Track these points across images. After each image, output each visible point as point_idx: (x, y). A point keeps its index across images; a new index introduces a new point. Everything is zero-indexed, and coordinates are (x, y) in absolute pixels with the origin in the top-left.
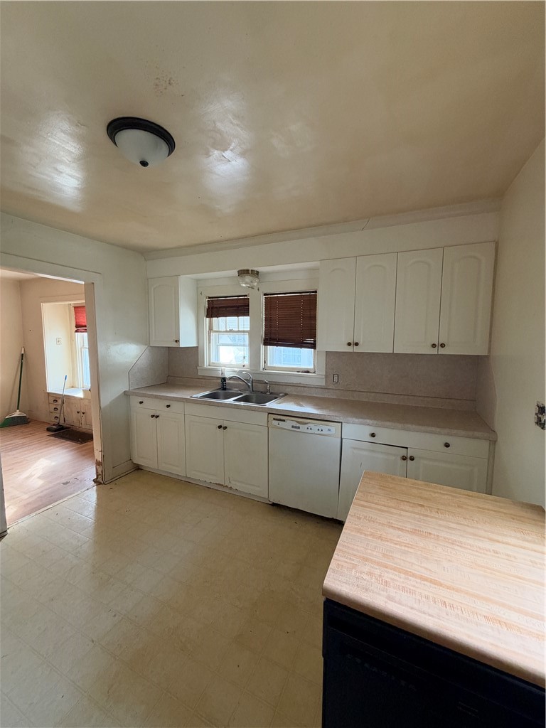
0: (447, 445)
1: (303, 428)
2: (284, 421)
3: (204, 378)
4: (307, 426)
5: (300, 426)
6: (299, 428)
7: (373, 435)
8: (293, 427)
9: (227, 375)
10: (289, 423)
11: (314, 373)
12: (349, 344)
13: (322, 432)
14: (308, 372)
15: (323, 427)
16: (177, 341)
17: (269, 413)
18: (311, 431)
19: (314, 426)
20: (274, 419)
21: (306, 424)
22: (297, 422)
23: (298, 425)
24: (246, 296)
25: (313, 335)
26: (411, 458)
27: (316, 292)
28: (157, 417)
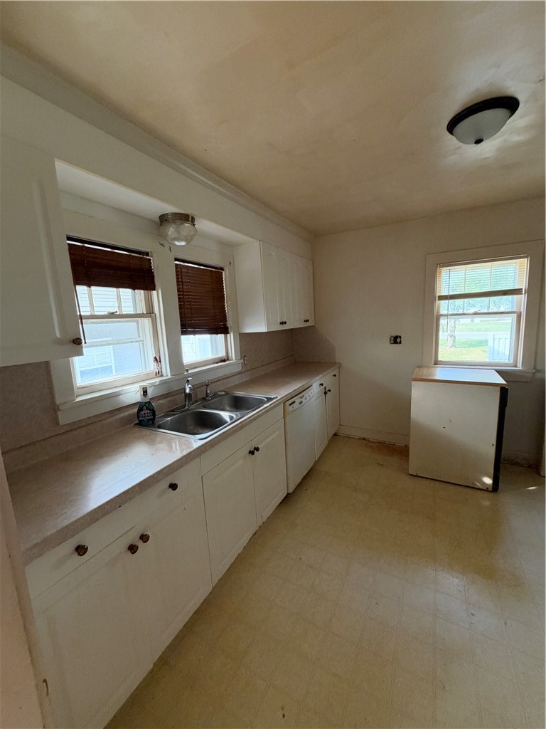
0: (335, 375)
1: (304, 401)
2: (295, 402)
3: (74, 426)
5: (302, 400)
7: (322, 384)
8: (300, 403)
11: (228, 360)
12: (281, 323)
16: (77, 342)
17: (284, 403)
19: (307, 395)
20: (290, 405)
21: (303, 396)
22: (300, 397)
24: (147, 254)
25: (224, 318)
26: (330, 391)
27: (222, 269)
28: (144, 538)
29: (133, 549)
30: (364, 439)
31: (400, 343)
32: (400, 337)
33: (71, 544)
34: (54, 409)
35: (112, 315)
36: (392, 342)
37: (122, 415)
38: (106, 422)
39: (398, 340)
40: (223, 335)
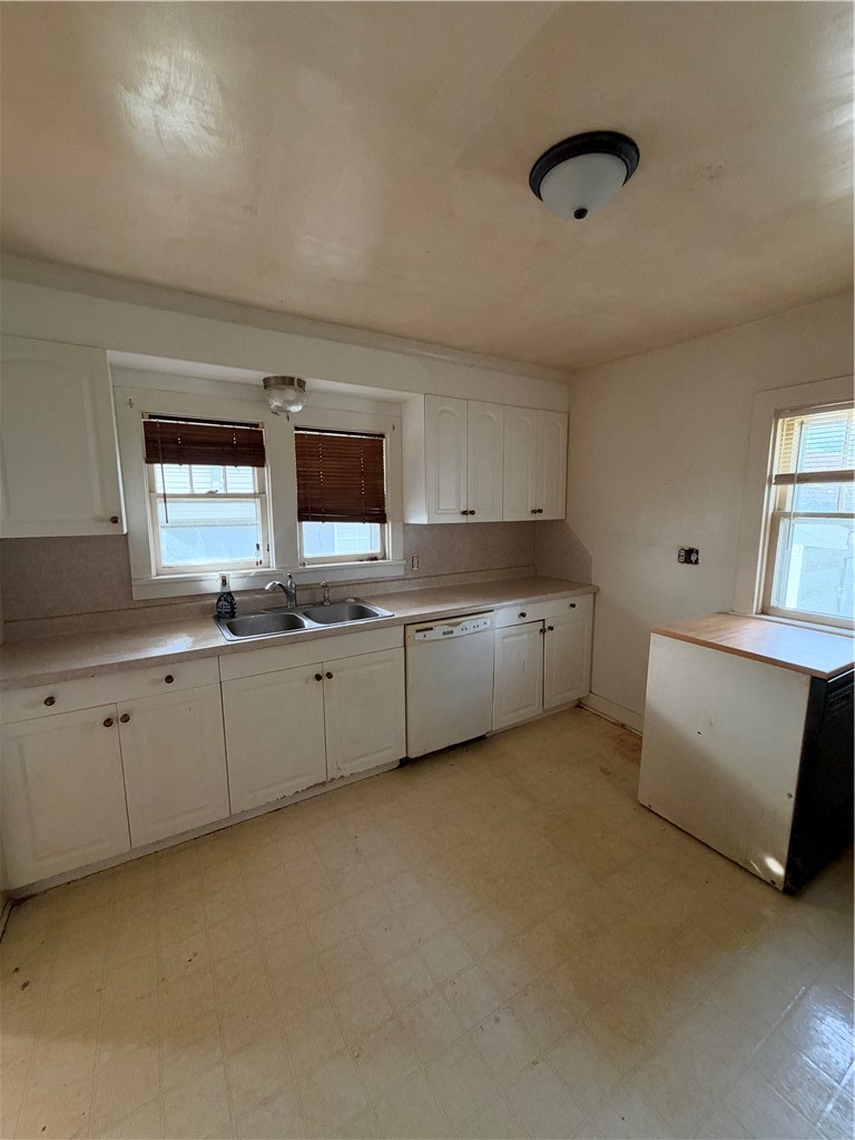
0: (573, 606)
1: (457, 631)
2: (431, 629)
3: (149, 604)
4: (461, 626)
5: (452, 628)
6: (452, 632)
7: (523, 615)
8: (444, 634)
9: (234, 586)
10: (438, 631)
11: (384, 558)
12: (464, 513)
13: (479, 629)
14: (376, 559)
15: (480, 622)
16: (115, 520)
17: (405, 625)
18: (468, 632)
19: (468, 623)
20: (418, 631)
21: (459, 623)
22: (450, 625)
23: (450, 629)
24: (257, 426)
25: (381, 502)
26: (551, 628)
27: (382, 436)
28: (126, 718)
29: (108, 723)
30: (623, 726)
31: (696, 562)
32: (697, 552)
33: (44, 693)
34: (127, 582)
35: (212, 495)
36: (682, 559)
37: (204, 602)
38: (183, 606)
39: (693, 558)
40: (378, 525)
